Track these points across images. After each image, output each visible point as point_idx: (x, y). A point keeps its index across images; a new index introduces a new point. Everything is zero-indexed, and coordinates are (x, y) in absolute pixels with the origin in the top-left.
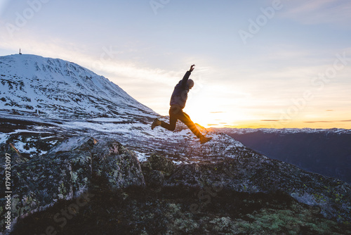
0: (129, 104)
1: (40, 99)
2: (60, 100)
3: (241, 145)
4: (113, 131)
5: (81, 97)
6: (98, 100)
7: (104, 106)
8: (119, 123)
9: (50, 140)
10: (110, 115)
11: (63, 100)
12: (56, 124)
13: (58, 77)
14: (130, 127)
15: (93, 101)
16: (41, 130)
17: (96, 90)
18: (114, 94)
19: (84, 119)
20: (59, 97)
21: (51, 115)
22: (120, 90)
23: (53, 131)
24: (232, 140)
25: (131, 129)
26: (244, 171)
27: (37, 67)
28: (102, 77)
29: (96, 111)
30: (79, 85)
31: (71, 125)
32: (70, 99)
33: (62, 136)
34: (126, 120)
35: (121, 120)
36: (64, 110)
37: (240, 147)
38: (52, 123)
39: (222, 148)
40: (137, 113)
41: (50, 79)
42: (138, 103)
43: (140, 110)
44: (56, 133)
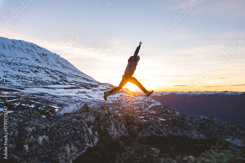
0: (76, 74)
1: (6, 71)
2: (22, 71)
3: (160, 104)
4: (64, 95)
5: (38, 69)
6: (52, 71)
7: (56, 76)
8: (68, 88)
9: (15, 102)
10: (61, 83)
11: (25, 72)
12: (19, 90)
13: (20, 54)
14: (77, 92)
15: (48, 72)
16: (7, 95)
17: (50, 64)
18: (64, 67)
19: (41, 86)
20: (21, 70)
21: (15, 83)
22: (69, 63)
23: (16, 95)
24: (153, 101)
25: (77, 93)
26: (191, 124)
27: (4, 46)
28: (55, 54)
29: (51, 79)
30: (37, 60)
31: (31, 90)
32: (30, 71)
33: (24, 99)
34: (74, 86)
35: (70, 86)
36: (25, 79)
37: (159, 106)
38: (16, 89)
39: (146, 106)
40: (82, 81)
41: (14, 55)
42: (83, 74)
43: (84, 79)
44: (19, 97)
